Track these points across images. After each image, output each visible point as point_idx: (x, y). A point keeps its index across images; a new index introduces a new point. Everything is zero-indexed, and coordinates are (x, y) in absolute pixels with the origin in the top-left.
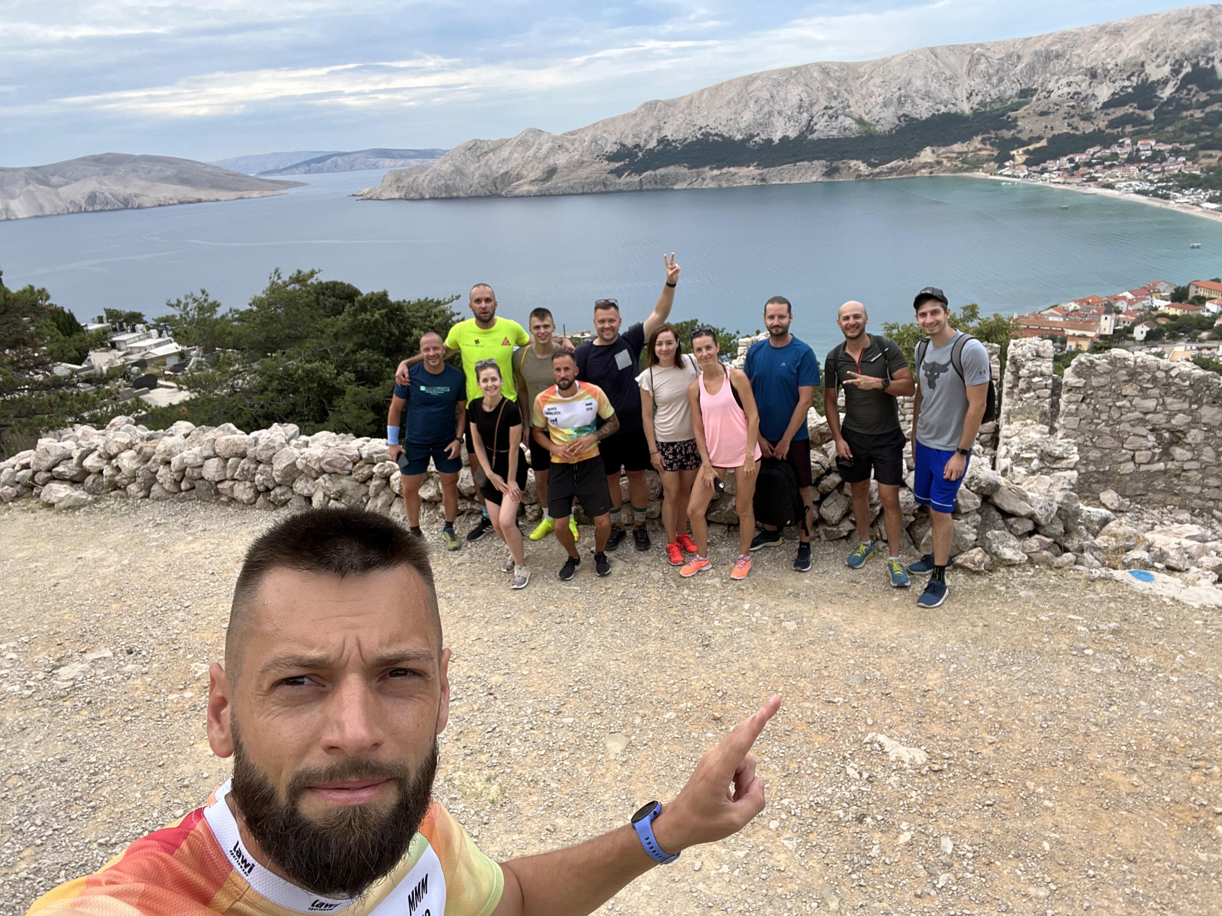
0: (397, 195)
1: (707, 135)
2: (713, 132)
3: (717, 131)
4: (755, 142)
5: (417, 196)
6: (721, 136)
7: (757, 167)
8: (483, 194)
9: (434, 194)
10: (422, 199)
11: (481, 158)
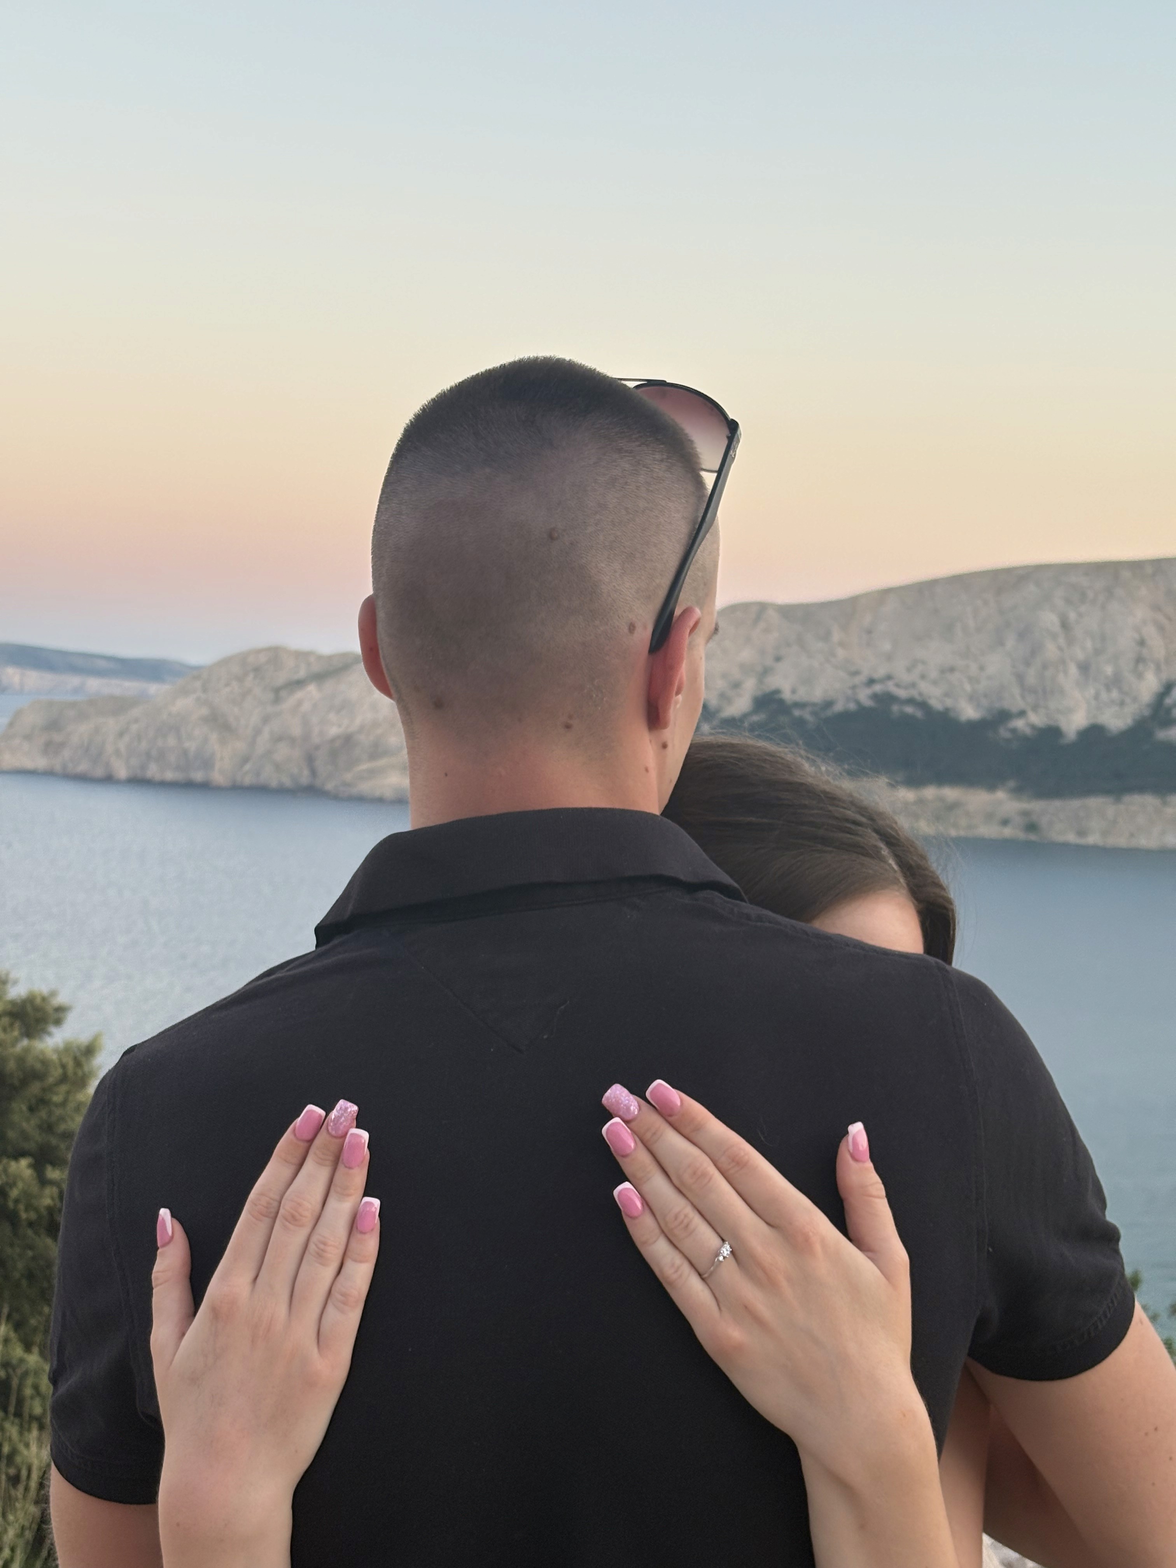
0: (41, 763)
1: (886, 699)
2: (902, 693)
3: (914, 693)
4: (1014, 731)
5: (99, 772)
6: (923, 705)
7: (1018, 792)
8: (274, 783)
9: (143, 767)
10: (109, 780)
11: (283, 693)
